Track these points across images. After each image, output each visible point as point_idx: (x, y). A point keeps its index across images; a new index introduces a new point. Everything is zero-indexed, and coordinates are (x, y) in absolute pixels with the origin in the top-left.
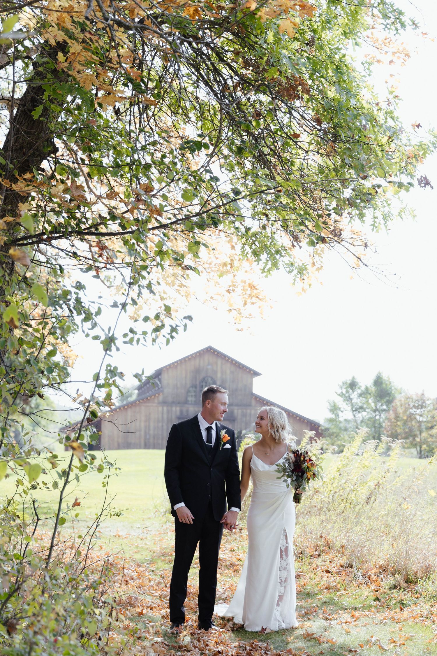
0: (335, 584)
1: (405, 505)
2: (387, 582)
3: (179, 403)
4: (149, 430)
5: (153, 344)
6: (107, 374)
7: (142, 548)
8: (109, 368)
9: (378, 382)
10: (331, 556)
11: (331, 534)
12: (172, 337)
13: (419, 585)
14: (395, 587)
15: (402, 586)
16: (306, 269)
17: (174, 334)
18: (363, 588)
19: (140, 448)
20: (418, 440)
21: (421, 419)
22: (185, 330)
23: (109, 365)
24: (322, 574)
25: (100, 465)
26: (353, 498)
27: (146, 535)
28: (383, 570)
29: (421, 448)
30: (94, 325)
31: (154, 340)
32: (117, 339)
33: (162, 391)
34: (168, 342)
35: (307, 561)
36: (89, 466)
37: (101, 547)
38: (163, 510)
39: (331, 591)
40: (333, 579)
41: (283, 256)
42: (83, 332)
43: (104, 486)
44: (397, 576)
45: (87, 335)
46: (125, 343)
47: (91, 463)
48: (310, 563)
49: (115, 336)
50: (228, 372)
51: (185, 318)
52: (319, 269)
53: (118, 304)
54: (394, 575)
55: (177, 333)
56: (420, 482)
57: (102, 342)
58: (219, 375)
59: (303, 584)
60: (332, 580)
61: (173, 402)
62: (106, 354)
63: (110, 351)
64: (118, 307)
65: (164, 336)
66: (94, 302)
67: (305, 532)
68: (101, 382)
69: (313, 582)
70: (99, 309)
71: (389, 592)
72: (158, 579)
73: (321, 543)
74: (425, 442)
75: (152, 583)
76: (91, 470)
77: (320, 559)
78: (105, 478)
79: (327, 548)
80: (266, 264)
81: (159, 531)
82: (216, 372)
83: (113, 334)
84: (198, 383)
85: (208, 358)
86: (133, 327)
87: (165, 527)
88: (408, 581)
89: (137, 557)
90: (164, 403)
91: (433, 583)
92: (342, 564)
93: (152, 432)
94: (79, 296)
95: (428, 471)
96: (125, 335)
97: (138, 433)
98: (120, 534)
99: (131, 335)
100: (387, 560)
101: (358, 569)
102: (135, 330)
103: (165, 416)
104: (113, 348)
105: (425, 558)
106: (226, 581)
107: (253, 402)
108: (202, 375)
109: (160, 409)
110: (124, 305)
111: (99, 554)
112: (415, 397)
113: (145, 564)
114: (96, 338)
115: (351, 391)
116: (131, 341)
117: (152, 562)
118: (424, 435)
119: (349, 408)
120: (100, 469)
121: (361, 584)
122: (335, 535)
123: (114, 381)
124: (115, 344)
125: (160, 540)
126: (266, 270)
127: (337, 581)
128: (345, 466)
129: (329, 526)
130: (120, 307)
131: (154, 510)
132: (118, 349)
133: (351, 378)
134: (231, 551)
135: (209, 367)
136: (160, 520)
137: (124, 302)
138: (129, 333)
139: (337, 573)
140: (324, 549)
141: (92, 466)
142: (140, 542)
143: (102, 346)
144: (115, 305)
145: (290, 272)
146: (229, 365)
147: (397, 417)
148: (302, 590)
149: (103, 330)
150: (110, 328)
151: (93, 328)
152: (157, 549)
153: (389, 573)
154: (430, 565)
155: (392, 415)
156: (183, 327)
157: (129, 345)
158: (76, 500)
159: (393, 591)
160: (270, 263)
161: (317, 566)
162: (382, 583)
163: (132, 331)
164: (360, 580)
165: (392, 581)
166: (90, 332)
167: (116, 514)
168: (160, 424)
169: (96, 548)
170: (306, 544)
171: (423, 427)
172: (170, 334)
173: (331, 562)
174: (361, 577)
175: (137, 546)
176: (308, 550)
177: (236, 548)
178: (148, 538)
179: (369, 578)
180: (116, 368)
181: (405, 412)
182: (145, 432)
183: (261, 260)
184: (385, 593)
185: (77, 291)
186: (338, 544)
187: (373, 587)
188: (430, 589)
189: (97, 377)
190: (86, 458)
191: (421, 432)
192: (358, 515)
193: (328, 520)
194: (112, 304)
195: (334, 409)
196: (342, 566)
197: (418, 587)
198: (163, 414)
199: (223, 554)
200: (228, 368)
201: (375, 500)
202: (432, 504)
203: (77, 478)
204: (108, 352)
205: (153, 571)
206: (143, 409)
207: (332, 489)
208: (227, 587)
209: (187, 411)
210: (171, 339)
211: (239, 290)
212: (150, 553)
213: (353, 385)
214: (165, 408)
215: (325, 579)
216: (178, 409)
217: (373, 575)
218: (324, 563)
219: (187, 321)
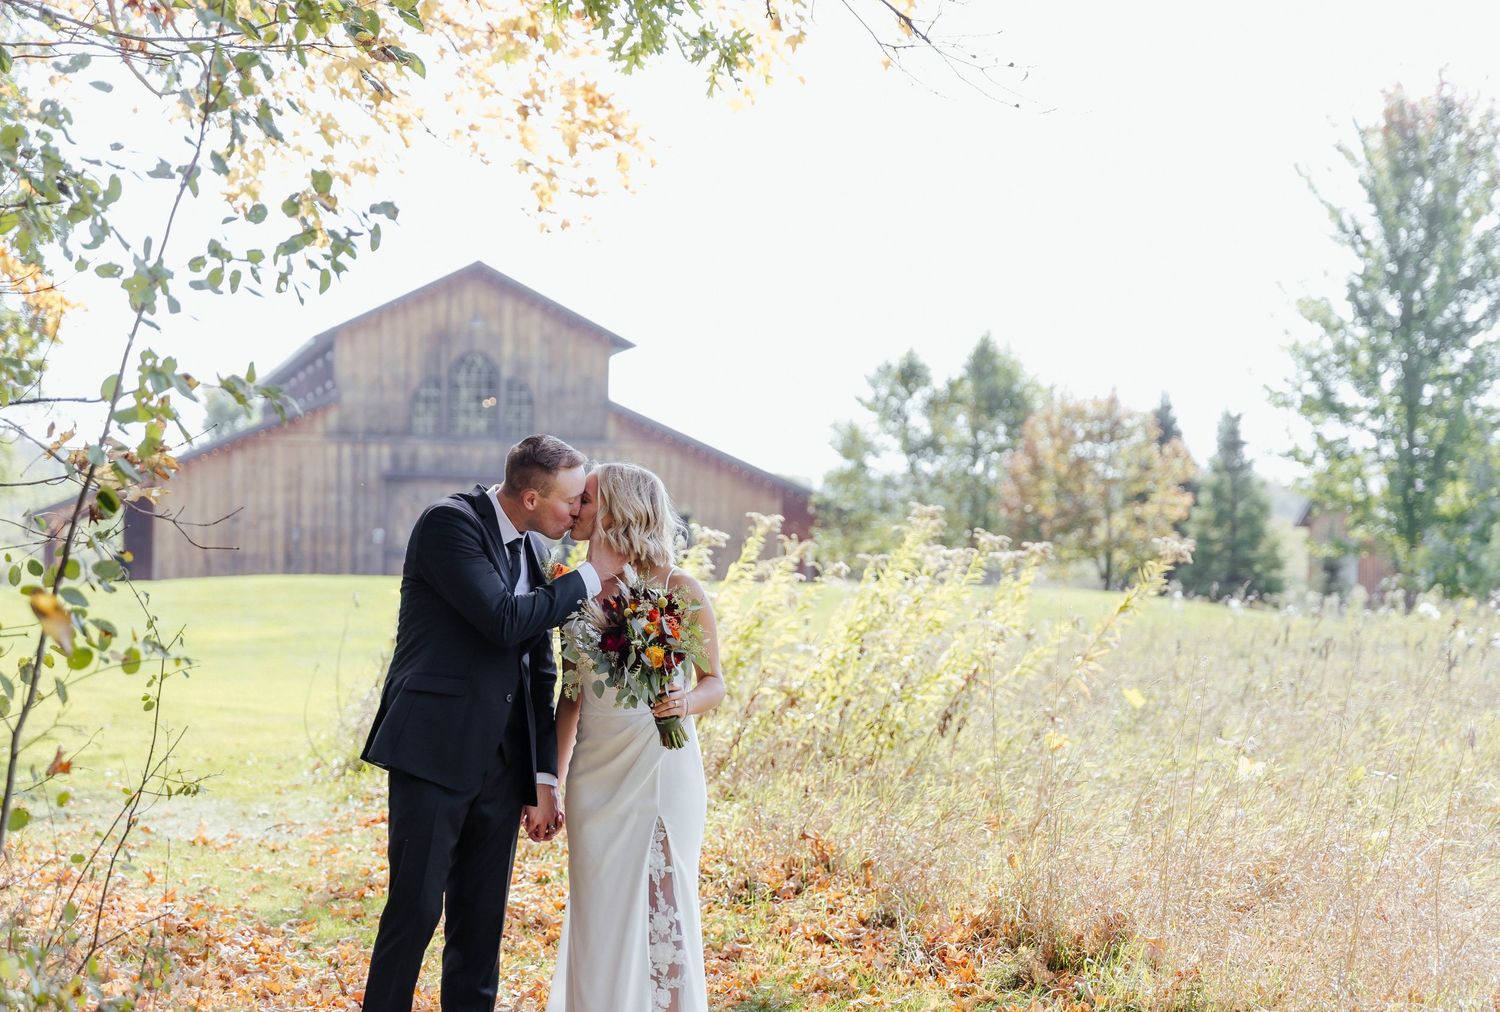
0: (842, 975)
1: (1052, 738)
2: (994, 968)
3: (388, 433)
4: (299, 514)
5: (279, 290)
6: (142, 380)
7: (274, 877)
8: (149, 362)
9: (984, 362)
10: (832, 893)
11: (833, 829)
12: (339, 268)
13: (1086, 975)
14: (1017, 982)
15: (1037, 980)
16: (747, 49)
17: (343, 258)
18: (926, 986)
19: (272, 570)
20: (1100, 534)
21: (1110, 473)
22: (375, 245)
23: (148, 354)
24: (806, 947)
25: (130, 652)
26: (899, 719)
27: (286, 839)
28: (984, 931)
29: (1109, 556)
30: (101, 232)
31: (283, 278)
32: (171, 275)
33: (337, 400)
34: (325, 282)
35: (761, 908)
36: (96, 653)
37: (150, 875)
38: (337, 760)
39: (832, 996)
40: (837, 961)
41: (680, 13)
42: (68, 254)
43: (148, 707)
44: (1022, 949)
45: (82, 265)
46: (196, 285)
47: (103, 646)
48: (772, 915)
49: (166, 265)
50: (535, 339)
51: (374, 209)
52: (796, 40)
53: (173, 170)
54: (1013, 946)
55: (353, 255)
56: (1093, 666)
57: (126, 285)
58: (508, 349)
59: (749, 976)
60: (838, 964)
61: (371, 433)
62: (139, 319)
63: (152, 312)
64: (172, 177)
65: (312, 264)
66: (98, 163)
67: (756, 825)
68: (126, 403)
69: (780, 971)
70: (115, 181)
71: (998, 997)
72: (321, 971)
73: (805, 854)
74: (1122, 543)
75: (303, 981)
76: (103, 665)
77: (800, 901)
78: (149, 684)
79: (821, 868)
80: (628, 33)
81: (324, 825)
82: (497, 340)
83: (160, 261)
84: (444, 371)
85: (473, 297)
86: (220, 239)
87: (342, 813)
88: (1055, 964)
89: (260, 904)
90: (344, 433)
91: (1127, 968)
92: (865, 916)
93: (306, 522)
94: (52, 144)
95: (1118, 632)
96: (196, 263)
97: (265, 527)
98: (208, 835)
99: (213, 263)
100: (994, 905)
101: (912, 930)
102: (225, 246)
103: (347, 473)
104: (161, 301)
105: (1107, 895)
106: (523, 973)
107: (612, 428)
108: (457, 350)
109: (332, 451)
110: (190, 173)
111: (143, 900)
112: (1091, 410)
113: (283, 927)
114: (109, 271)
115: (902, 391)
116: (213, 282)
117: (303, 920)
118: (1120, 521)
119: (896, 443)
120: (130, 663)
121: (920, 975)
122: (846, 831)
123: (163, 400)
124: (165, 291)
125: (328, 853)
126: (625, 51)
127: (850, 967)
128: (875, 625)
129: (828, 805)
130: (179, 177)
131: (312, 762)
132: (174, 307)
133: (903, 353)
134: (539, 881)
135: (478, 325)
136: (330, 792)
137: (189, 162)
138: (208, 257)
139: (850, 942)
140: (813, 870)
141: (106, 654)
142: (267, 858)
143: (125, 294)
144: (162, 171)
145: (698, 57)
146: (536, 318)
147: (1037, 469)
148: (747, 994)
149: (127, 247)
150: (148, 243)
151: (97, 242)
152: (319, 879)
153: (1001, 941)
154: (1118, 916)
155: (1023, 463)
156: (367, 237)
157: (208, 292)
158: (59, 754)
159: (1010, 994)
160: (638, 31)
161: (792, 923)
162: (980, 972)
163: (215, 250)
164: (917, 963)
165: (1008, 966)
166: (87, 255)
167: (186, 790)
168: (333, 498)
169: (137, 880)
170: (762, 858)
171: (1117, 497)
172: (332, 258)
173: (832, 911)
174: (920, 955)
175: (260, 872)
176: (765, 876)
177: (554, 873)
178: (293, 847)
179: (943, 955)
180: (170, 362)
181: (1063, 450)
182: (288, 523)
183: (612, 23)
184: (988, 1000)
185: (45, 128)
186: (853, 859)
187: (952, 983)
188: (1118, 989)
189: (113, 389)
190: (84, 632)
191: (1109, 512)
192: (914, 771)
193: (826, 787)
194: (153, 168)
195: (854, 445)
196: (864, 923)
197: (1085, 983)
198: (339, 464)
199: (520, 894)
200: (534, 325)
201: (963, 720)
202: (1133, 731)
203: (61, 690)
204: (145, 315)
205: (306, 947)
206: (280, 453)
207: (838, 692)
208: (525, 989)
209: (414, 457)
210: (333, 273)
211: (554, 108)
212: (298, 894)
213: (910, 375)
214: (347, 450)
215: (814, 961)
216: (386, 451)
217: (953, 947)
218: (813, 915)
219: (381, 219)
